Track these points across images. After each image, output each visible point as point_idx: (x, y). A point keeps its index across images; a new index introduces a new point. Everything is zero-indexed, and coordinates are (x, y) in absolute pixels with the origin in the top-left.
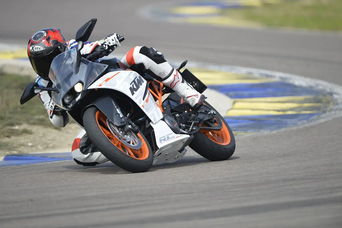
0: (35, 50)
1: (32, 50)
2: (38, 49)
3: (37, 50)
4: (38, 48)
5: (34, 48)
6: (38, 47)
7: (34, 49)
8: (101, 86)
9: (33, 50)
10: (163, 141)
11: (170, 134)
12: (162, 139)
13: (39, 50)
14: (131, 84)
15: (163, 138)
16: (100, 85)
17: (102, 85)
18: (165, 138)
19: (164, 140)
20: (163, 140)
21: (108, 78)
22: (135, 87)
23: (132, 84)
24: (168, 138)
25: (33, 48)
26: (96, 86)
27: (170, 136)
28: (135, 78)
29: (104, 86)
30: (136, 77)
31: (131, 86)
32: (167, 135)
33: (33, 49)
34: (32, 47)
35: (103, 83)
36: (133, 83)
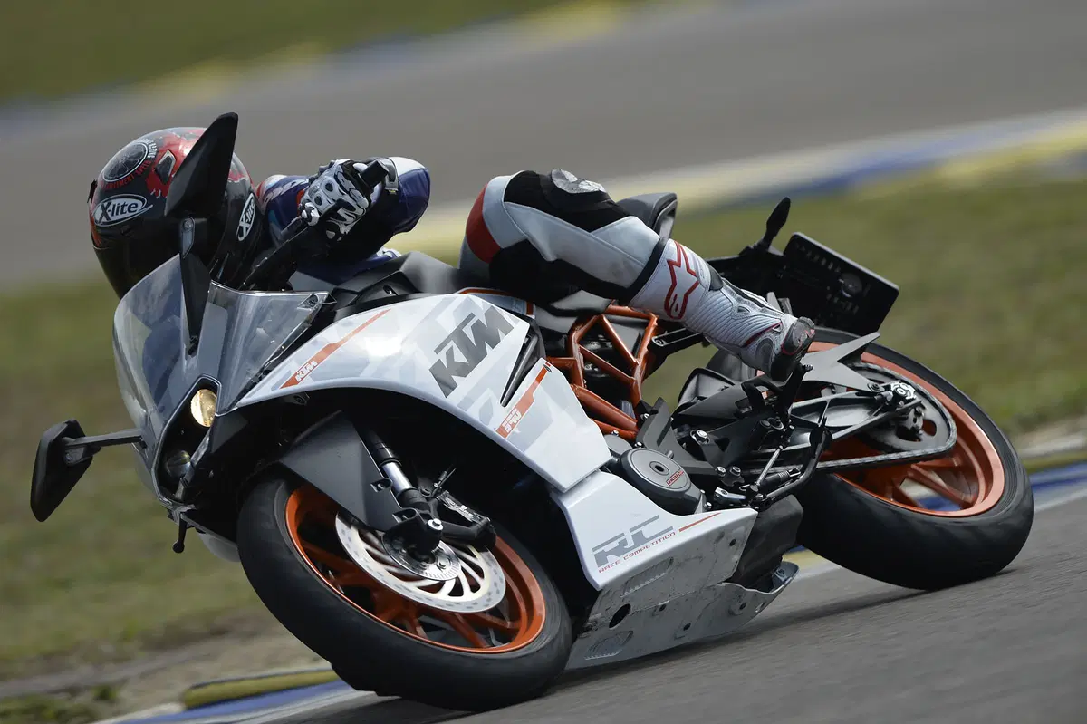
0: (113, 219)
1: (104, 220)
2: (126, 209)
3: (120, 216)
4: (123, 206)
5: (111, 208)
6: (122, 201)
7: (110, 214)
8: (296, 383)
9: (108, 218)
10: (611, 558)
11: (645, 524)
12: (607, 548)
13: (128, 214)
14: (438, 351)
15: (615, 544)
16: (293, 381)
17: (298, 378)
18: (624, 542)
19: (620, 551)
20: (610, 552)
21: (331, 345)
22: (460, 357)
23: (446, 349)
24: (640, 539)
25: (104, 209)
26: (274, 388)
27: (647, 531)
28: (465, 323)
29: (307, 383)
30: (472, 316)
31: (442, 356)
32: (631, 530)
33: (105, 214)
34: (102, 206)
35: (306, 372)
36: (452, 344)
